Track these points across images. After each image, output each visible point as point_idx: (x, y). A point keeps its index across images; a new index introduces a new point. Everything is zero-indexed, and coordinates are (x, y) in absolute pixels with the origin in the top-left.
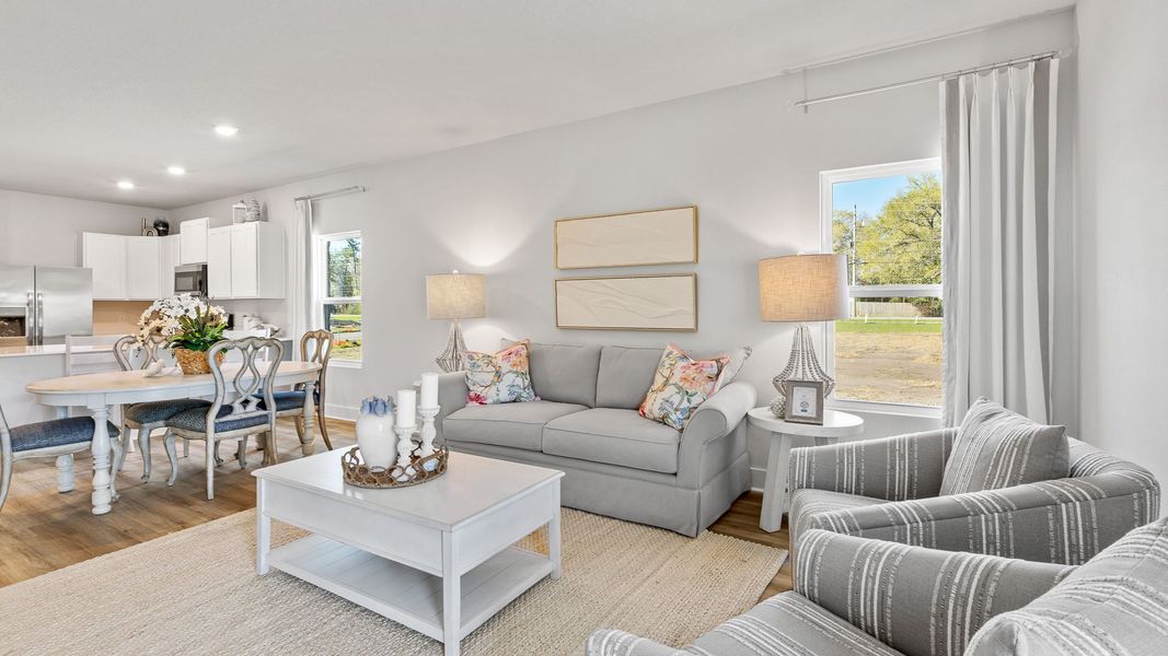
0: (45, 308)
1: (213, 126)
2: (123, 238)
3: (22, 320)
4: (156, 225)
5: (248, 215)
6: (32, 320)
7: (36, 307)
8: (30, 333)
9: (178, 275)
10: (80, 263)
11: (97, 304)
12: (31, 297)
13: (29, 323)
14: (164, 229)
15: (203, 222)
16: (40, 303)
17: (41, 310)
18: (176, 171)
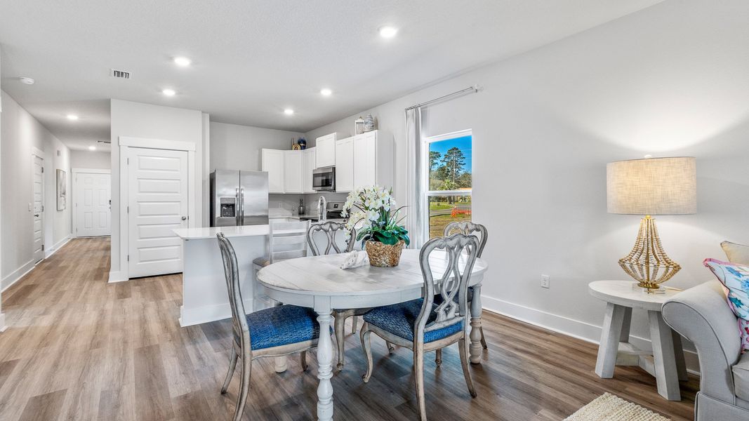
0: (245, 198)
1: (378, 30)
2: (281, 152)
3: (233, 205)
4: (299, 143)
5: (367, 127)
6: (238, 206)
7: (240, 197)
8: (238, 215)
9: (315, 176)
10: (260, 168)
11: (270, 195)
12: (238, 191)
13: (237, 208)
14: (303, 144)
15: (332, 136)
16: (242, 195)
17: (243, 200)
18: (326, 93)
